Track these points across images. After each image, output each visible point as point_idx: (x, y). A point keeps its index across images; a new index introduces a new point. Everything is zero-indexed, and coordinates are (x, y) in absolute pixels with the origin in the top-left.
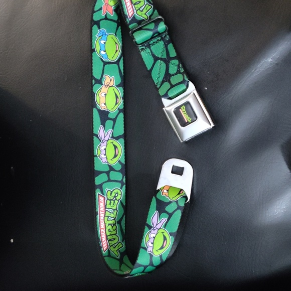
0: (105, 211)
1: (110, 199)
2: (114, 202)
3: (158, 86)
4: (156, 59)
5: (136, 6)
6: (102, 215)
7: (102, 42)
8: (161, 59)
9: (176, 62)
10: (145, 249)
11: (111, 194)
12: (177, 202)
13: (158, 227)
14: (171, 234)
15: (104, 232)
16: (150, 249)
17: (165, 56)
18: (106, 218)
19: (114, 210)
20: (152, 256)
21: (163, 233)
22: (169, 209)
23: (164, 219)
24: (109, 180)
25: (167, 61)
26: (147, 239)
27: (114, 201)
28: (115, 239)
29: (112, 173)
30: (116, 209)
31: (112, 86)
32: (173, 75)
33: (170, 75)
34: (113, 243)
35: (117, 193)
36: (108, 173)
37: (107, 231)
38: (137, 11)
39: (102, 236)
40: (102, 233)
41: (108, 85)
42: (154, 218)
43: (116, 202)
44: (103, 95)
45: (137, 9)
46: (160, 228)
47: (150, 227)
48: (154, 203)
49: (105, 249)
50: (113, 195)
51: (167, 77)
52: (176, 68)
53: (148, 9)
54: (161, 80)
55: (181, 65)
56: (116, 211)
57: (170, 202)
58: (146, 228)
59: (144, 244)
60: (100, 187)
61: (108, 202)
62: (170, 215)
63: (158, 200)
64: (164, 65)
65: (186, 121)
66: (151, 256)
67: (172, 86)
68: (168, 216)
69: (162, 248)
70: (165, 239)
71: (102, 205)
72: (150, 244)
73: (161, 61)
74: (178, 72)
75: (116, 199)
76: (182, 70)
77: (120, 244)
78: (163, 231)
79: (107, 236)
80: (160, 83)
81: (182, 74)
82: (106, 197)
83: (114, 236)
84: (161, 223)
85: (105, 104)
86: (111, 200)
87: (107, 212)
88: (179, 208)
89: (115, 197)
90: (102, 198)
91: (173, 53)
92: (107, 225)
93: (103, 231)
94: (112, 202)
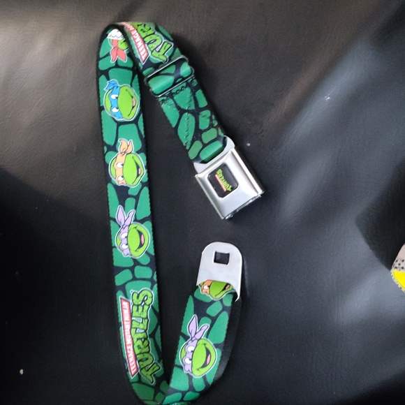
0: (132, 321)
1: (136, 304)
2: (143, 308)
3: (188, 148)
4: (182, 112)
5: (150, 46)
6: (127, 327)
7: (114, 97)
8: (188, 111)
9: (207, 113)
10: (181, 367)
11: (138, 297)
12: (221, 301)
13: (198, 336)
14: (216, 346)
15: (132, 349)
16: (187, 368)
17: (193, 107)
18: (133, 331)
19: (143, 319)
20: (192, 377)
21: (205, 344)
22: (212, 311)
23: (206, 326)
24: (134, 279)
25: (196, 113)
26: (183, 353)
27: (143, 306)
28: (147, 359)
29: (137, 269)
30: (147, 318)
31: (130, 153)
32: (205, 130)
33: (202, 132)
34: (145, 364)
35: (146, 296)
36: (132, 269)
37: (136, 349)
38: (152, 52)
39: (129, 356)
40: (128, 351)
41: (125, 152)
42: (191, 324)
43: (146, 307)
44: (119, 165)
45: (152, 49)
46: (200, 339)
47: (186, 338)
48: (190, 305)
49: (133, 372)
50: (141, 298)
51: (198, 133)
52: (208, 121)
53: (166, 49)
54: (190, 138)
55: (213, 117)
56: (146, 320)
57: (213, 302)
58: (181, 338)
59: (178, 361)
60: (123, 288)
61: (135, 308)
62: (214, 320)
63: (196, 300)
64: (192, 119)
65: (225, 190)
66: (190, 377)
67: (205, 145)
68: (210, 321)
69: (205, 365)
70: (208, 352)
71: (126, 312)
72: (187, 361)
73: (189, 115)
74: (211, 126)
75: (145, 304)
76: (216, 123)
77: (155, 365)
78: (205, 342)
79: (135, 356)
80: (189, 143)
81: (216, 127)
82: (131, 301)
83: (146, 355)
84: (202, 331)
85: (123, 177)
86: (138, 306)
87: (133, 322)
88: (224, 308)
89: (143, 301)
90: (125, 304)
91: (203, 102)
92: (135, 340)
93: (130, 347)
94: (140, 308)
